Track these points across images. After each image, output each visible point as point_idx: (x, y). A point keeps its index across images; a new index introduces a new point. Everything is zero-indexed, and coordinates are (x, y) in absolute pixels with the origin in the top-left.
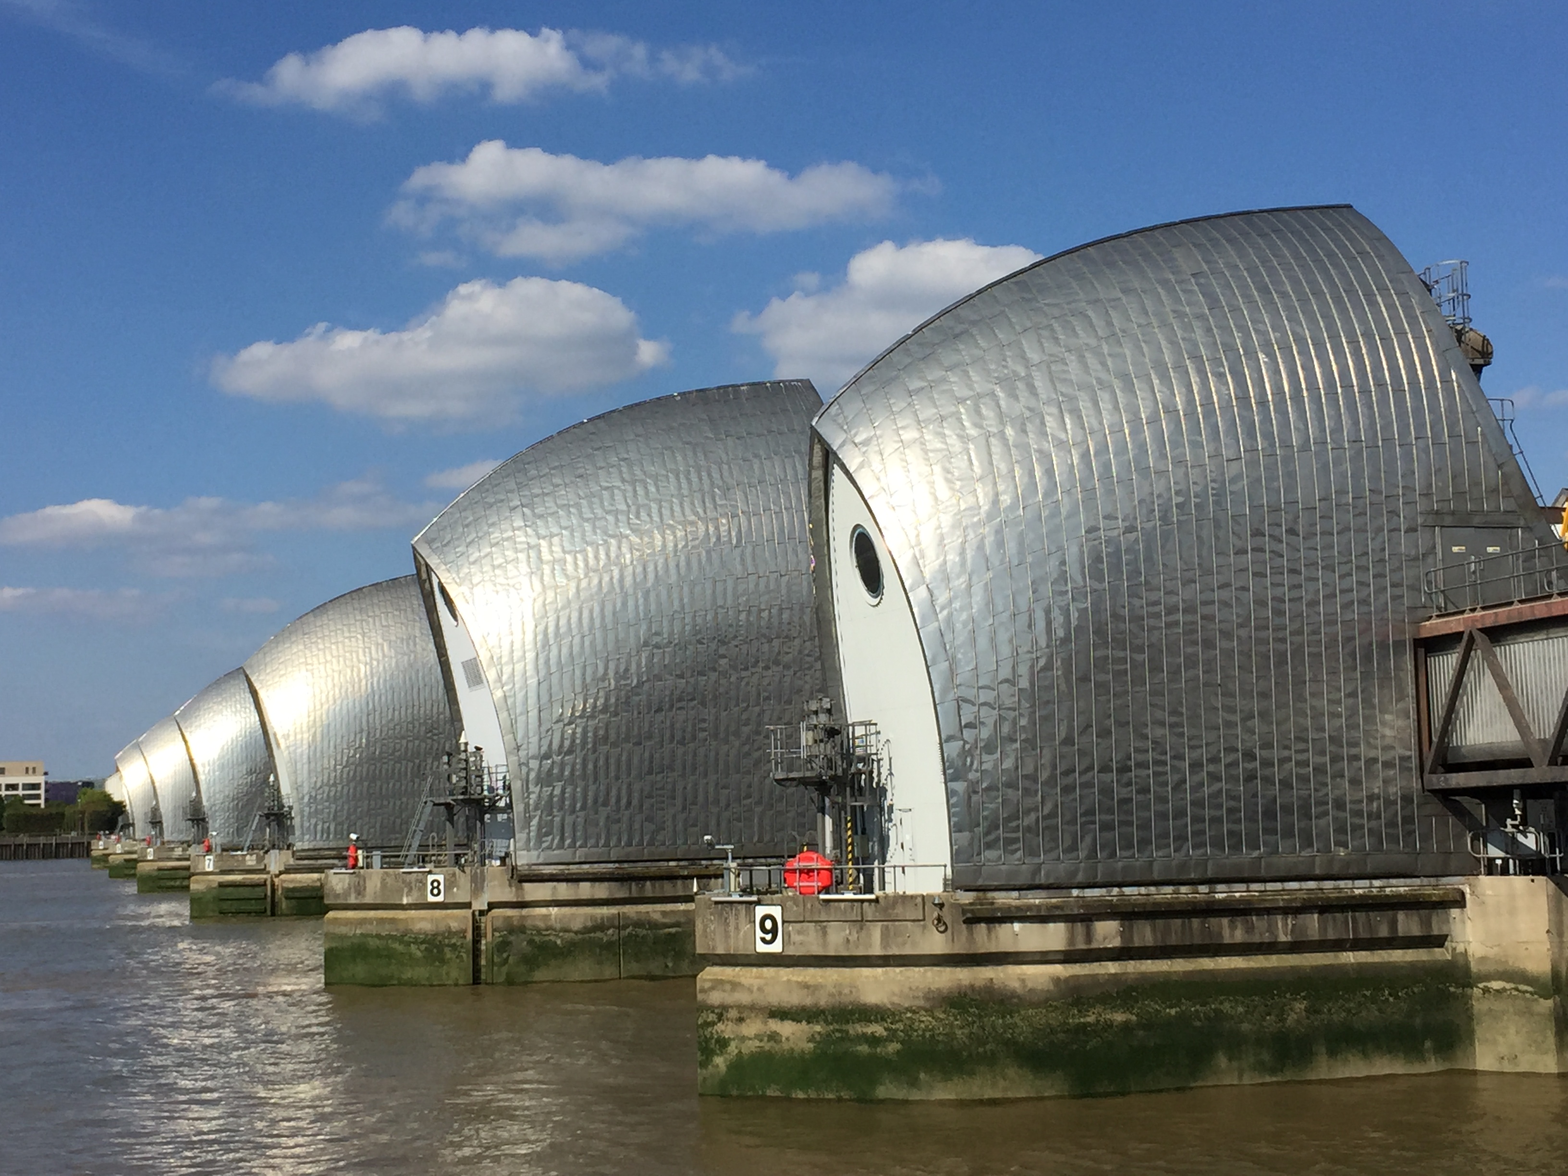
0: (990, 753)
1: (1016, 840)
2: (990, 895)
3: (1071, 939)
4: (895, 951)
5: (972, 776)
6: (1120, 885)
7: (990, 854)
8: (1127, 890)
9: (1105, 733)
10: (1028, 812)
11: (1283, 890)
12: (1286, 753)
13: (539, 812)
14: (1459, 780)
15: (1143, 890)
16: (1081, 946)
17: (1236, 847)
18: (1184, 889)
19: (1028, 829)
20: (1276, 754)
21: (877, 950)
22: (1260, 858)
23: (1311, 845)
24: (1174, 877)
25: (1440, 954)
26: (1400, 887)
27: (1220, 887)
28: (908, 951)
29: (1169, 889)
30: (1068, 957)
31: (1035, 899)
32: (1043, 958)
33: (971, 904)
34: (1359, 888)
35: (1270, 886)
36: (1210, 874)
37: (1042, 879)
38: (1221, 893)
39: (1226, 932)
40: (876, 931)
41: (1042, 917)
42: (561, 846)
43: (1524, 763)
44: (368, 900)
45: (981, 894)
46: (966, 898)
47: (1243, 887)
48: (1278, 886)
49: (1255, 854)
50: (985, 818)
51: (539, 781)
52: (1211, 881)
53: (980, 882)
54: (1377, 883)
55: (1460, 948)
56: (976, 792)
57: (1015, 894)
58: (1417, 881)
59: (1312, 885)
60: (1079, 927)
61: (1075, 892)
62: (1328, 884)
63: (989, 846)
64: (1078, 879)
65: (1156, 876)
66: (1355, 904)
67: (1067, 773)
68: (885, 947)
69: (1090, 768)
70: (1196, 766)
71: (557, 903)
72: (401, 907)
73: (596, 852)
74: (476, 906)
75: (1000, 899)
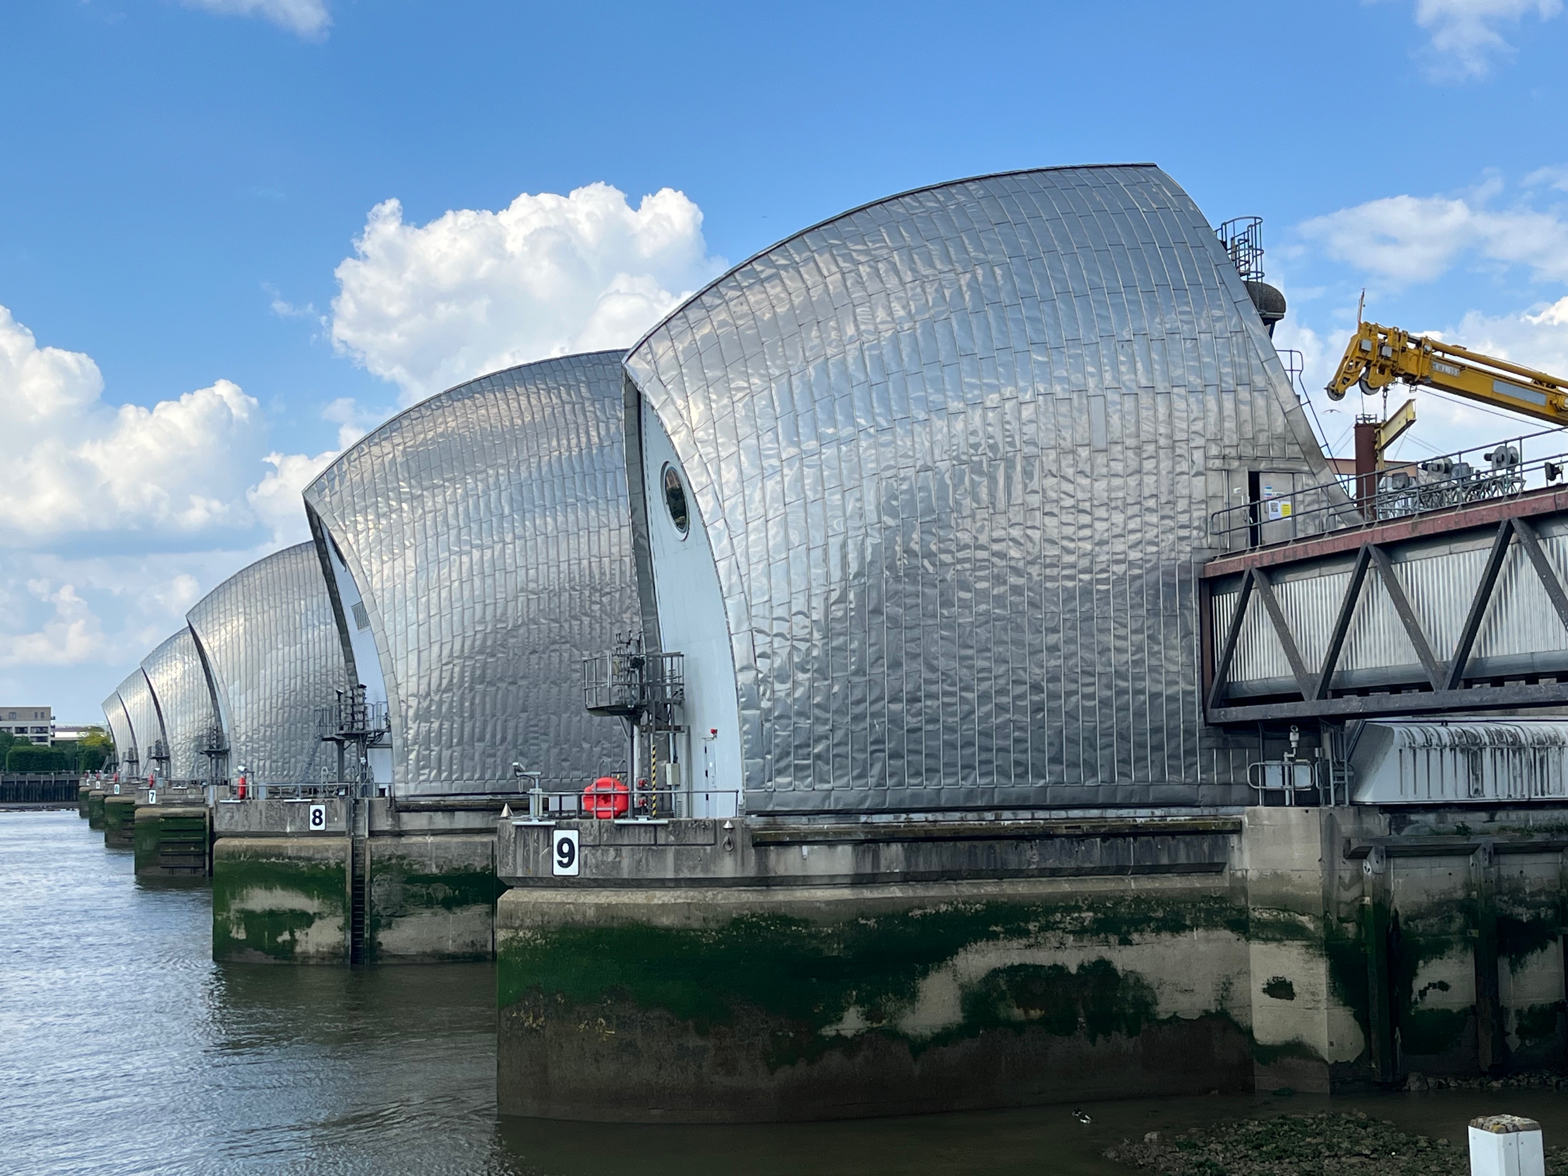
0: (783, 682)
1: (807, 767)
2: (779, 819)
3: (859, 863)
4: (685, 874)
5: (765, 704)
6: (908, 812)
7: (781, 780)
8: (915, 817)
9: (895, 665)
10: (818, 740)
11: (1067, 818)
12: (1073, 687)
13: (416, 747)
14: (1237, 714)
15: (930, 817)
16: (868, 869)
17: (1022, 776)
18: (970, 816)
19: (818, 757)
20: (1063, 686)
21: (670, 875)
22: (1044, 787)
23: (1095, 775)
24: (961, 804)
25: (1218, 881)
26: (1180, 816)
27: (1007, 814)
28: (699, 874)
29: (957, 815)
30: (858, 880)
31: (825, 824)
32: (832, 881)
33: (762, 829)
34: (1142, 816)
35: (1055, 814)
36: (996, 802)
37: (830, 805)
38: (1007, 819)
39: (1014, 858)
40: (669, 855)
41: (830, 841)
42: (438, 778)
43: (1297, 697)
44: (254, 828)
45: (770, 819)
46: (757, 823)
47: (1027, 814)
48: (1063, 814)
49: (1041, 783)
50: (777, 745)
51: (417, 717)
52: (997, 809)
53: (769, 808)
54: (1158, 812)
55: (1238, 875)
56: (767, 720)
57: (804, 819)
58: (1196, 811)
59: (1095, 813)
60: (868, 853)
61: (863, 818)
62: (1111, 813)
63: (780, 772)
64: (866, 806)
65: (943, 803)
66: (1137, 832)
67: (858, 702)
68: (677, 870)
69: (881, 698)
70: (984, 697)
71: (435, 833)
72: (285, 835)
73: (472, 785)
74: (356, 834)
75: (791, 824)
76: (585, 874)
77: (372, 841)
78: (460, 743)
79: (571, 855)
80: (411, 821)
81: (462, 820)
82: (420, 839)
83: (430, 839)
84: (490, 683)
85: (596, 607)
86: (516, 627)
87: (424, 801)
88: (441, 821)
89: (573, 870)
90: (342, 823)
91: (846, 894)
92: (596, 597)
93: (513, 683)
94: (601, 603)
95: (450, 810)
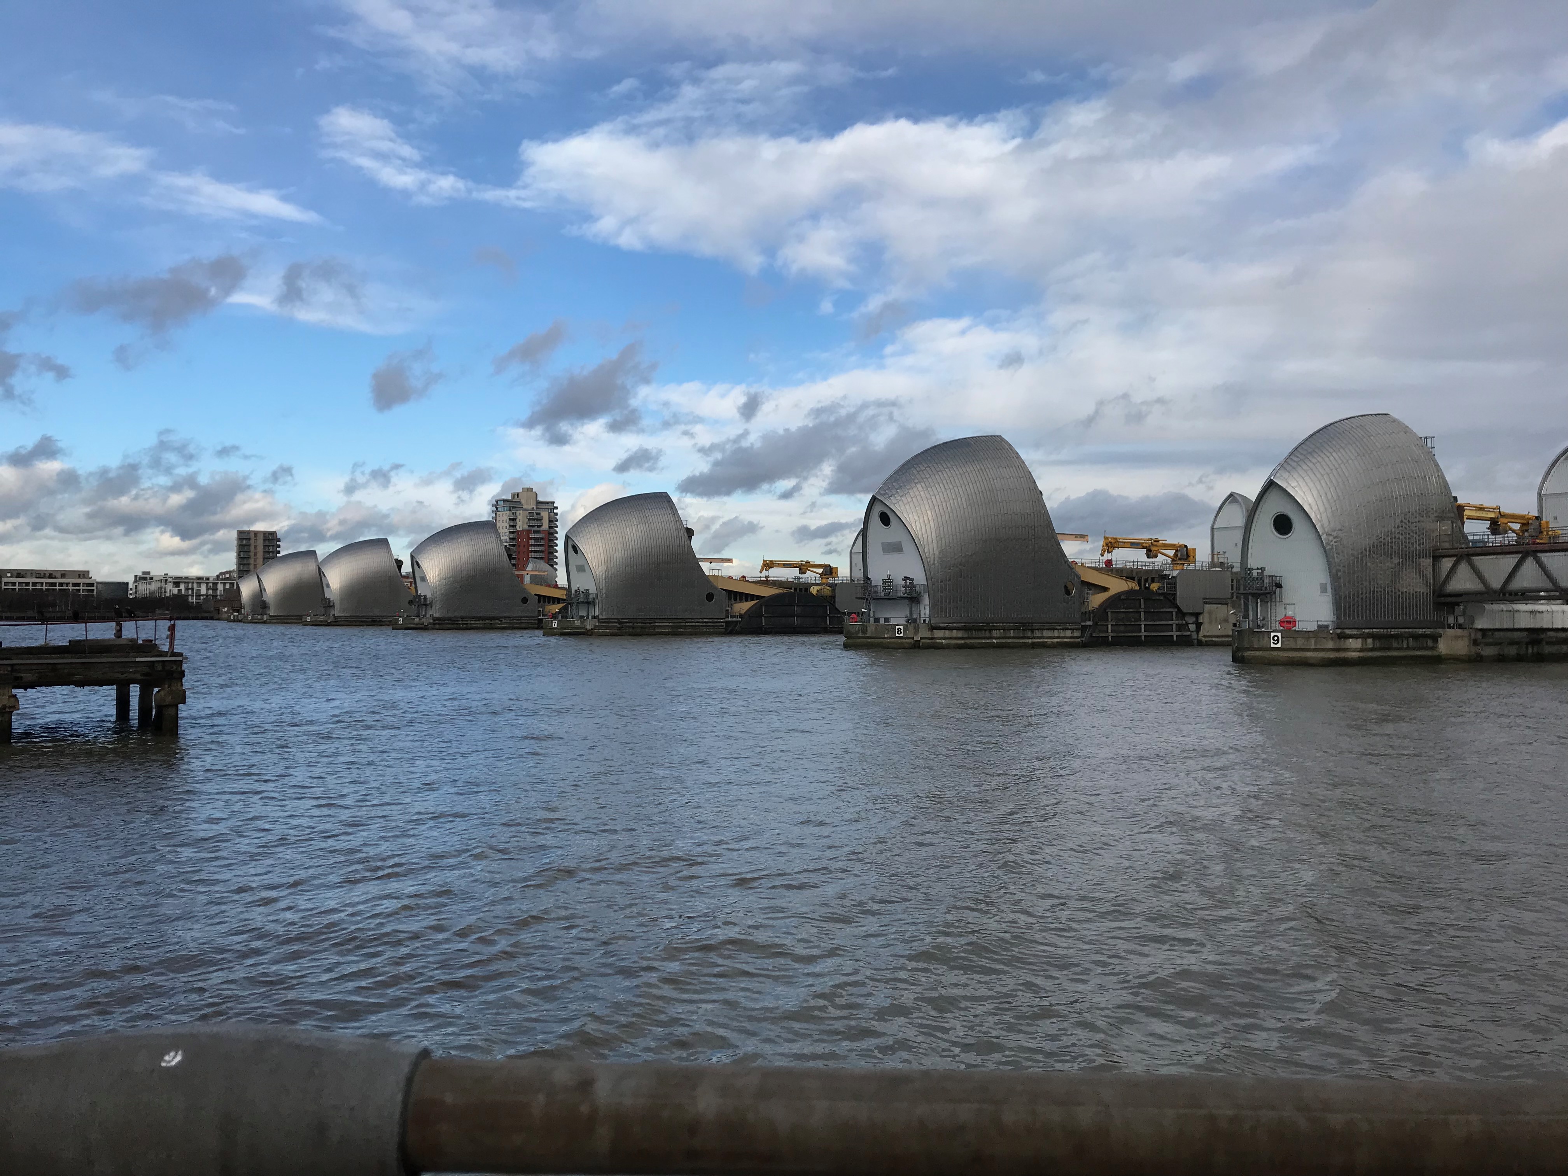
0: (1345, 586)
1: (1351, 614)
2: (1346, 630)
3: (1362, 644)
4: (1318, 647)
5: (1340, 594)
7: (1344, 618)
8: (1372, 630)
9: (1369, 582)
10: (1353, 605)
14: (1442, 599)
15: (1377, 630)
17: (1393, 618)
18: (1387, 630)
21: (1313, 647)
23: (1410, 618)
25: (1435, 653)
26: (1429, 632)
27: (1393, 630)
28: (1322, 647)
29: (1382, 630)
30: (1361, 650)
31: (1355, 632)
32: (1355, 650)
33: (1340, 633)
34: (1420, 631)
36: (1390, 626)
37: (1355, 626)
38: (1392, 632)
40: (1313, 641)
41: (1356, 637)
42: (946, 617)
44: (868, 635)
45: (1343, 630)
46: (1339, 631)
47: (1397, 630)
48: (1404, 630)
49: (1399, 620)
50: (1344, 606)
53: (1344, 626)
54: (1426, 630)
56: (1341, 599)
57: (1350, 630)
58: (1433, 630)
59: (1410, 630)
60: (1364, 640)
61: (1362, 630)
62: (1414, 630)
63: (1343, 615)
64: (1364, 626)
65: (1379, 626)
68: (1315, 644)
70: (1388, 593)
71: (945, 638)
72: (885, 638)
74: (916, 638)
75: (1348, 632)
76: (1284, 646)
77: (923, 641)
78: (953, 602)
79: (1278, 640)
80: (938, 633)
81: (955, 633)
82: (940, 641)
83: (944, 641)
87: (942, 625)
88: (947, 633)
89: (1279, 645)
90: (910, 634)
91: (1358, 654)
95: (951, 629)
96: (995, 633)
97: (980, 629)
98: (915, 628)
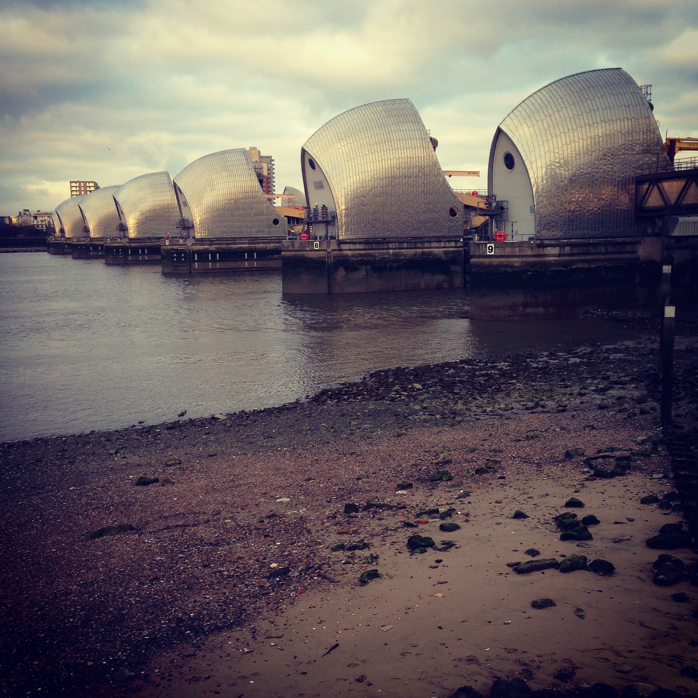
0: (545, 208)
1: (550, 228)
2: (543, 241)
3: (560, 250)
4: (521, 254)
5: (541, 214)
6: (571, 239)
7: (543, 232)
8: (572, 240)
9: (570, 203)
10: (552, 222)
11: (604, 240)
13: (345, 225)
15: (575, 240)
16: (562, 253)
17: (595, 230)
19: (553, 226)
21: (518, 254)
22: (600, 233)
23: (610, 230)
25: (635, 255)
26: (628, 240)
27: (591, 240)
28: (525, 254)
29: (580, 240)
30: (559, 255)
31: (553, 242)
32: (554, 255)
34: (620, 240)
35: (602, 239)
37: (554, 237)
39: (592, 250)
41: (554, 246)
42: (351, 234)
44: (296, 249)
45: (541, 241)
46: (539, 242)
47: (596, 239)
49: (598, 232)
50: (543, 223)
51: (345, 216)
52: (590, 238)
53: (541, 238)
54: (623, 239)
55: (639, 254)
56: (541, 217)
57: (549, 241)
58: (632, 238)
59: (610, 239)
60: (562, 249)
61: (561, 241)
62: (613, 239)
63: (544, 230)
64: (562, 237)
65: (578, 237)
66: (619, 244)
67: (562, 213)
69: (566, 212)
70: (588, 211)
71: (350, 250)
72: (306, 251)
73: (360, 236)
74: (328, 250)
75: (546, 242)
76: (496, 254)
77: (333, 252)
78: (357, 224)
79: (492, 250)
80: (344, 247)
81: (358, 246)
82: (347, 252)
83: (349, 252)
84: (365, 206)
85: (393, 183)
86: (372, 189)
87: (348, 241)
88: (352, 247)
89: (493, 253)
90: (324, 247)
91: (556, 258)
92: (393, 180)
93: (371, 206)
94: (394, 182)
95: (354, 243)
96: (391, 245)
97: (379, 243)
98: (327, 243)
